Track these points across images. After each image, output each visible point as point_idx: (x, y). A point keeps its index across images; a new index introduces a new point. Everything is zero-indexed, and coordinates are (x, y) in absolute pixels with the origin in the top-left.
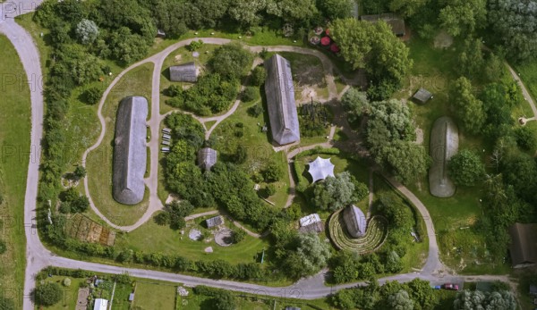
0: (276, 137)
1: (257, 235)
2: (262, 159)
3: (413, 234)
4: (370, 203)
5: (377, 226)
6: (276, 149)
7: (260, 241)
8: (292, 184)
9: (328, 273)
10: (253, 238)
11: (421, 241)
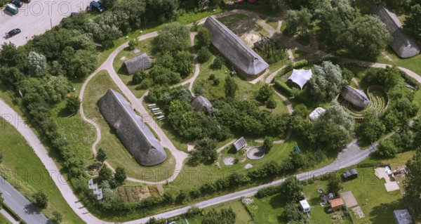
0: (249, 71)
1: (281, 142)
2: (246, 92)
3: (408, 86)
4: (357, 84)
5: (374, 95)
6: (254, 82)
7: (287, 144)
8: (284, 99)
9: (357, 142)
10: (279, 144)
11: (418, 89)
